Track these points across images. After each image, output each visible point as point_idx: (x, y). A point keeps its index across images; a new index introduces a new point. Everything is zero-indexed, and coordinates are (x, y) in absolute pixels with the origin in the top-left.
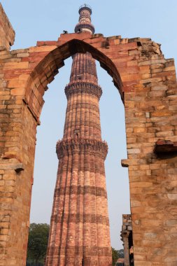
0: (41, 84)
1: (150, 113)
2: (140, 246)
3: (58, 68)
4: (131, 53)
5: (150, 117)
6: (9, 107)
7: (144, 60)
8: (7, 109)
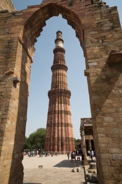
0: (32, 36)
1: (102, 40)
2: (102, 127)
3: (42, 27)
4: (87, 7)
5: (102, 42)
6: (10, 44)
7: (96, 10)
8: (9, 45)
